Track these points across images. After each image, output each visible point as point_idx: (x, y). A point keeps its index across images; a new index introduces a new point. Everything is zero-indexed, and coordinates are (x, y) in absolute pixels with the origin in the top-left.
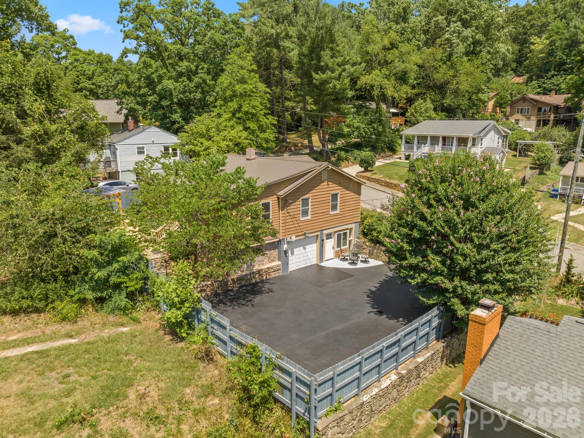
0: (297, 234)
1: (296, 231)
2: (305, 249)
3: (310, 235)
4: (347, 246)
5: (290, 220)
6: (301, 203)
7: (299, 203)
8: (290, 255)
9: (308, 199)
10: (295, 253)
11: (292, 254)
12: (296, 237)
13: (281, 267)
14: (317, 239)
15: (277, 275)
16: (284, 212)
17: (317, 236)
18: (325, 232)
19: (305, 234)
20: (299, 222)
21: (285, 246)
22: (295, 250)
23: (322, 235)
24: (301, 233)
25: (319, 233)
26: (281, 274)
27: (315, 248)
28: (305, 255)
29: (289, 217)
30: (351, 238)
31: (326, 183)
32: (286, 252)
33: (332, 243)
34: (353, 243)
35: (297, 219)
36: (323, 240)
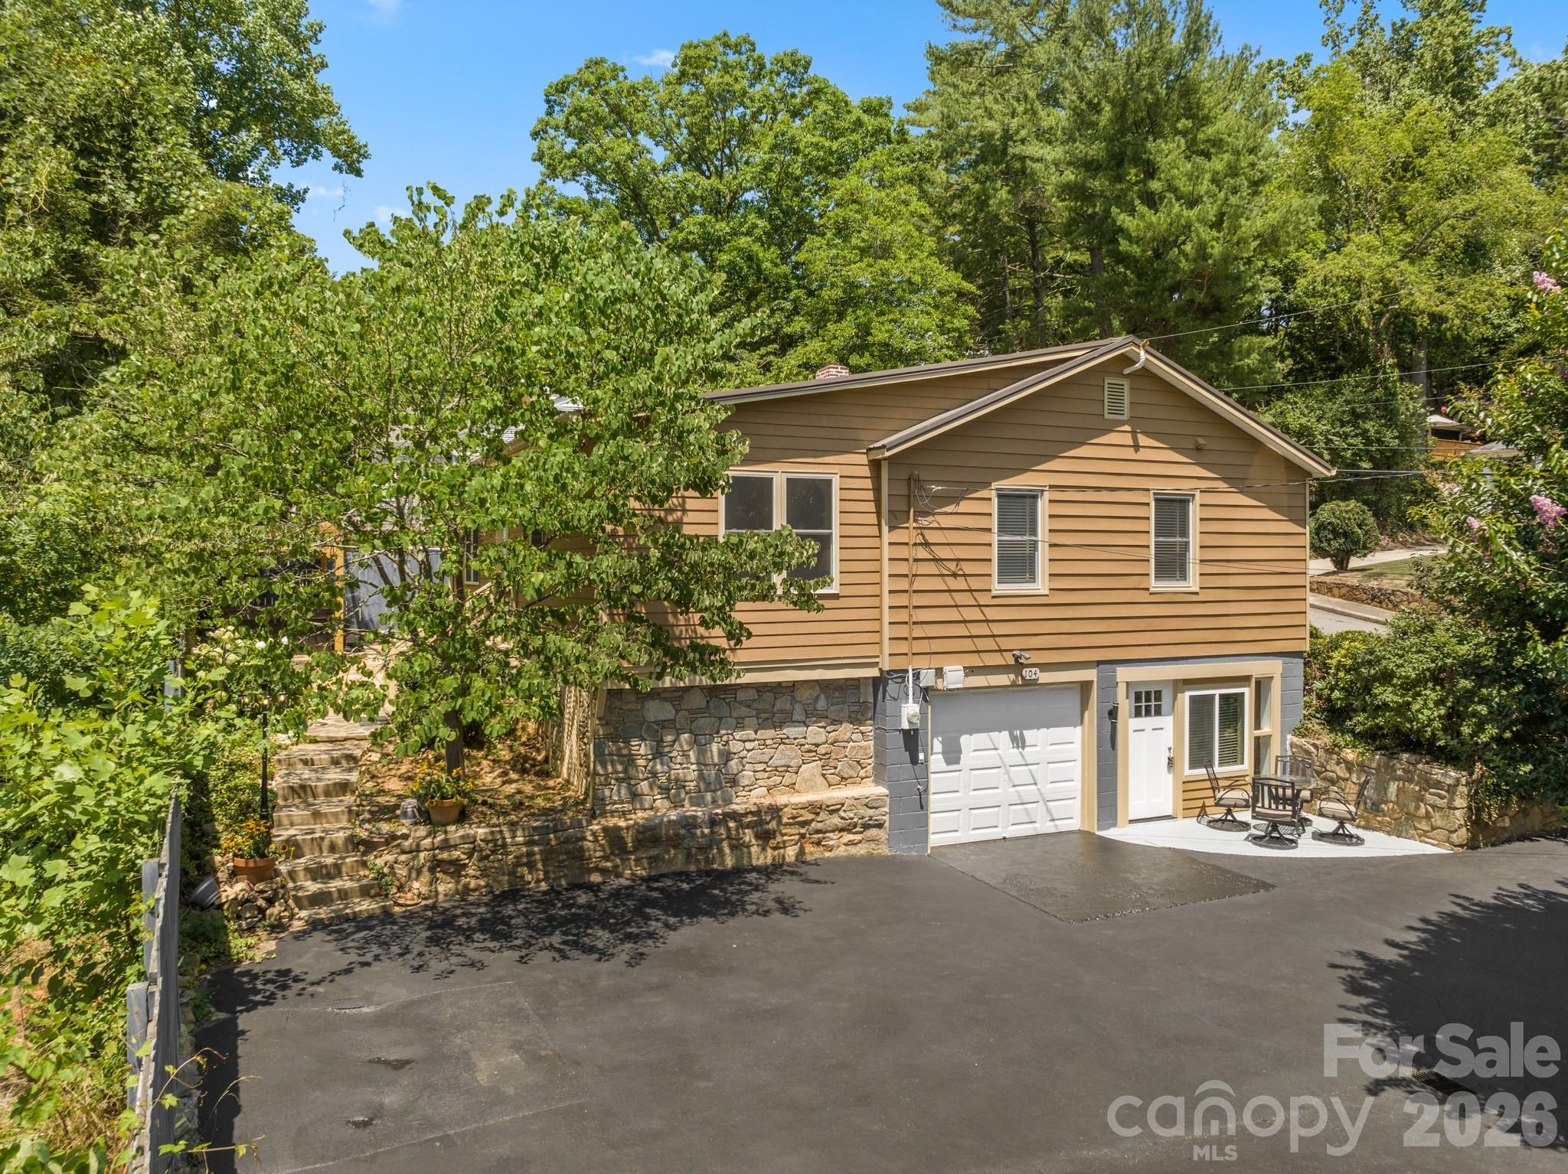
0: (975, 661)
1: (968, 645)
2: (1019, 742)
3: (1045, 677)
4: (1246, 767)
5: (938, 584)
6: (994, 507)
7: (985, 505)
8: (937, 761)
9: (1032, 497)
10: (968, 757)
11: (953, 755)
12: (970, 671)
13: (883, 814)
14: (1084, 706)
15: (861, 850)
16: (900, 536)
17: (1085, 686)
18: (1124, 674)
19: (1018, 666)
20: (984, 599)
21: (910, 710)
22: (967, 741)
23: (1109, 685)
24: (997, 660)
25: (1090, 675)
26: (884, 850)
27: (1075, 750)
28: (1020, 774)
29: (932, 568)
30: (1266, 730)
31: (1128, 439)
32: (912, 740)
33: (1167, 738)
34: (1275, 750)
35: (975, 584)
36: (1113, 713)
